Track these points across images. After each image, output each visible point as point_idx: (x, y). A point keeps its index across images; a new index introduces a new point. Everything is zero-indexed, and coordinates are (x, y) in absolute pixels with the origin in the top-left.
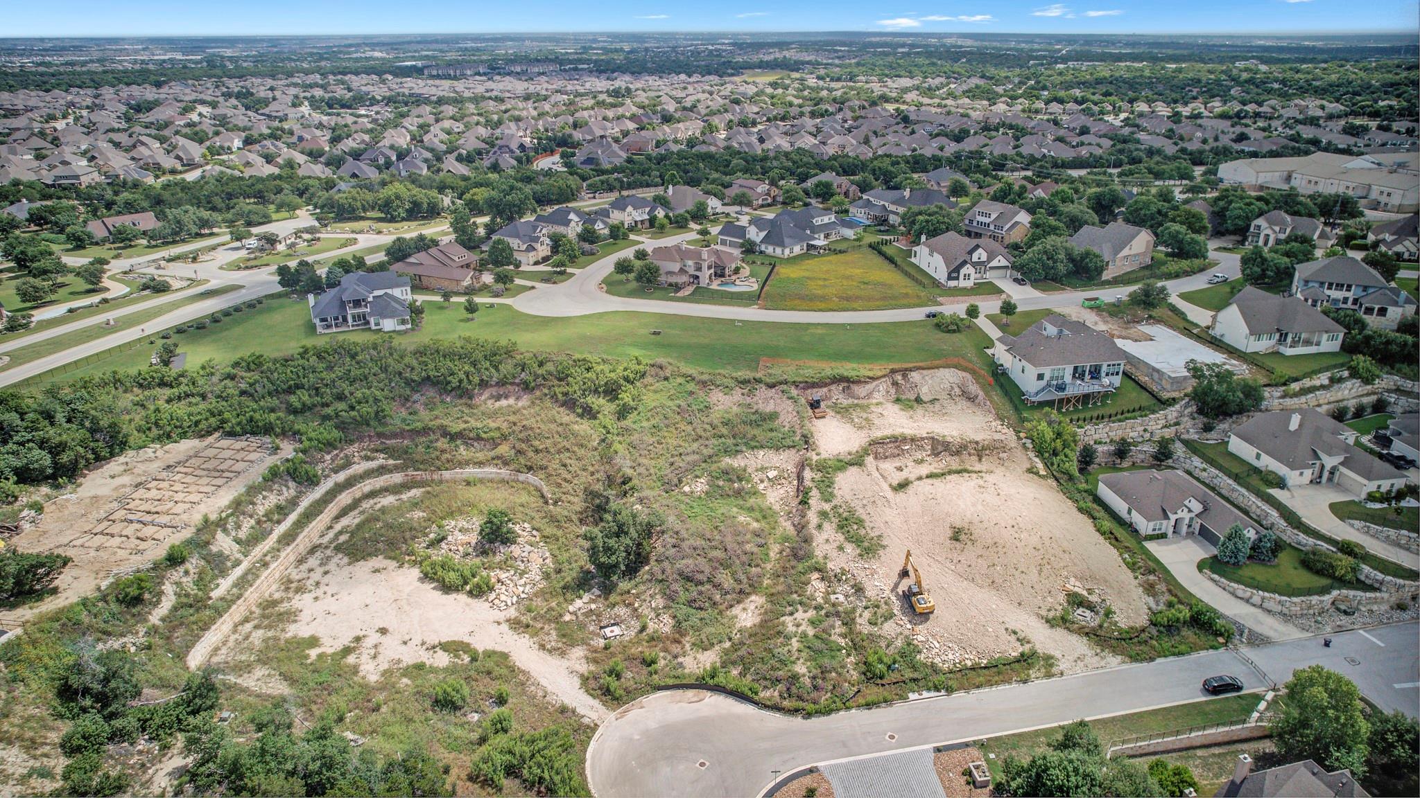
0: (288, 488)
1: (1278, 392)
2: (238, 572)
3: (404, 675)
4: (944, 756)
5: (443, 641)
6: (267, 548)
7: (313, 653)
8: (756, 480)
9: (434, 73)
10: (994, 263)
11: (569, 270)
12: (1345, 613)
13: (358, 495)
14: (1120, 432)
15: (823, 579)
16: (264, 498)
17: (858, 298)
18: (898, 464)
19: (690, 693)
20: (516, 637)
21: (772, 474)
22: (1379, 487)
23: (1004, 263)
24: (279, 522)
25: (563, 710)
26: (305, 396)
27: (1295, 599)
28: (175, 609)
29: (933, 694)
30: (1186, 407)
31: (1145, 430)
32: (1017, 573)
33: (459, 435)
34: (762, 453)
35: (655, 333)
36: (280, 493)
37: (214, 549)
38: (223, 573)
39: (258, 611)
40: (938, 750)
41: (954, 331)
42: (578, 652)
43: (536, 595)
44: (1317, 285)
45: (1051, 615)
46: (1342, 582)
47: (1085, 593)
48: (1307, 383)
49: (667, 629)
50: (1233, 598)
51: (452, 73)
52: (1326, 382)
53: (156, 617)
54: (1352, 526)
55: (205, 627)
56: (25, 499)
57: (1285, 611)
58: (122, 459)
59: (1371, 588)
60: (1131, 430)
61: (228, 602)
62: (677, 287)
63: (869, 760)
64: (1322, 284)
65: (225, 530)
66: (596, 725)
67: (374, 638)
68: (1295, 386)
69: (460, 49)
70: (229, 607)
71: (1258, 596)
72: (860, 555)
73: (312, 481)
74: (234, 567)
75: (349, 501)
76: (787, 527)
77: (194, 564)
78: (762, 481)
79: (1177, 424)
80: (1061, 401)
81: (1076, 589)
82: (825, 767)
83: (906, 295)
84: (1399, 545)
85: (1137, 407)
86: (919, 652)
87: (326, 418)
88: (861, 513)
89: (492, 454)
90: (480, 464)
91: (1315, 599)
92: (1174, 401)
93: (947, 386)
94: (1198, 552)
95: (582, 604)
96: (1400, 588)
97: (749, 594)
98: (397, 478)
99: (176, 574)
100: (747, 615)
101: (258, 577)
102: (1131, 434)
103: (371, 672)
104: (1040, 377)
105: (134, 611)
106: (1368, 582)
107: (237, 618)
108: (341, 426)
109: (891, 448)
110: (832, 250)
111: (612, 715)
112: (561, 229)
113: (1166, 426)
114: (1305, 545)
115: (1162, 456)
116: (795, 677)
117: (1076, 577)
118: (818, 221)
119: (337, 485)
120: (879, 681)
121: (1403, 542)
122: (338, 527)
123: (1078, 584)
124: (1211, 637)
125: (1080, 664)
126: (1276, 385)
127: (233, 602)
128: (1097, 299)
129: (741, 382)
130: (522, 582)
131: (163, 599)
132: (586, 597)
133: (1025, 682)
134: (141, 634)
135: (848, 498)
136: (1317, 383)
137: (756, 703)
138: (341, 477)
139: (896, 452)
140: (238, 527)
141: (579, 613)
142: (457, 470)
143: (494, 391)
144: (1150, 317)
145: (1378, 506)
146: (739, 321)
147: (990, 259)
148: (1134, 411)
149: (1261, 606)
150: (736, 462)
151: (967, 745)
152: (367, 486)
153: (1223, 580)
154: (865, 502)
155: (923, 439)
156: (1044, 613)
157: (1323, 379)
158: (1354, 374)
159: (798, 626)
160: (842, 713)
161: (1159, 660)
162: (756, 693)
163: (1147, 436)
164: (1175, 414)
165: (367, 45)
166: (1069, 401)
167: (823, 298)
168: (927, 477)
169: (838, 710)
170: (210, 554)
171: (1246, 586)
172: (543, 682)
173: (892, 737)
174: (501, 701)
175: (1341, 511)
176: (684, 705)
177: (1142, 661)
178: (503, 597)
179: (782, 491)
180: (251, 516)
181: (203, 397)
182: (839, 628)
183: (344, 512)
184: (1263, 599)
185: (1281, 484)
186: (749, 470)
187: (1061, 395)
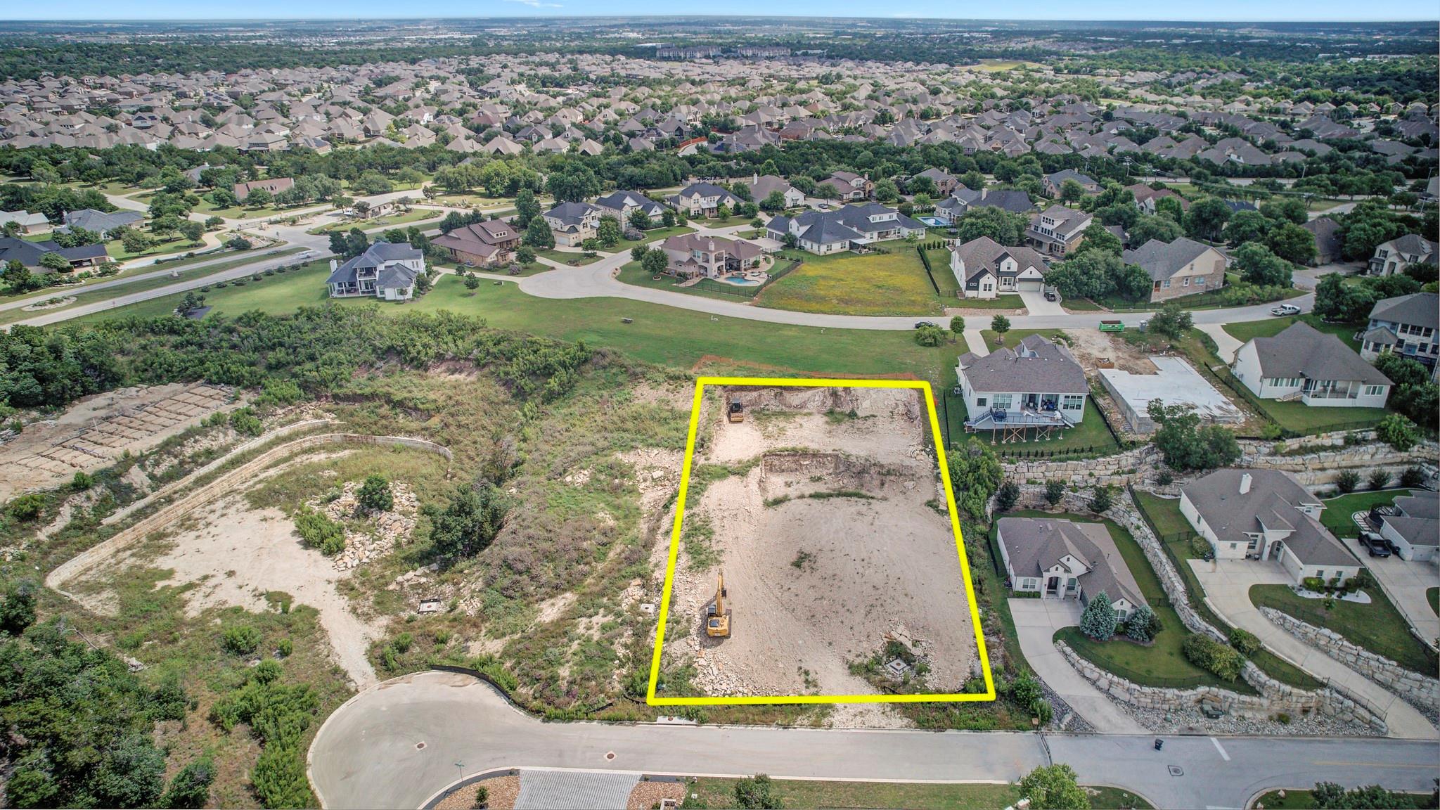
0: (226, 435)
1: (1266, 448)
2: (140, 504)
3: (219, 616)
4: (647, 786)
5: (271, 590)
6: (180, 486)
7: (160, 584)
8: (640, 478)
9: (666, 54)
10: (1026, 274)
11: (599, 253)
12: (1209, 716)
13: (296, 449)
14: (1059, 474)
15: (643, 586)
16: (196, 441)
17: (859, 301)
18: (789, 480)
19: (460, 677)
20: (336, 597)
21: (657, 474)
22: (1320, 573)
23: (1037, 274)
24: (202, 465)
25: (336, 671)
26: (280, 354)
27: (1146, 690)
28: (67, 529)
29: (684, 721)
30: (1148, 453)
31: (1091, 475)
32: (842, 610)
33: (400, 404)
34: (656, 451)
35: (626, 322)
36: (215, 438)
37: (124, 481)
38: (125, 503)
39: (144, 540)
40: (645, 779)
41: (930, 345)
42: (384, 621)
43: (378, 562)
44: (1388, 326)
45: (858, 661)
46: (1217, 679)
47: (909, 644)
48: (1311, 440)
49: (471, 612)
50: (1078, 677)
51: (682, 55)
52: (1340, 442)
53: (43, 535)
54: (1266, 615)
55: (85, 548)
56: (11, 420)
57: (1133, 701)
58: (110, 394)
59: (1252, 691)
60: (1075, 472)
61: (115, 529)
62: (683, 277)
63: (572, 774)
64: (1394, 325)
65: (143, 467)
66: (357, 691)
67: (221, 578)
68: (1293, 444)
69: (714, 32)
70: (115, 534)
71: (1106, 678)
72: (690, 568)
73: (253, 432)
74: (138, 499)
75: (286, 454)
76: (643, 527)
77: (97, 492)
78: (645, 480)
79: (1132, 472)
80: (1000, 433)
81: (902, 639)
82: (526, 772)
83: (913, 303)
84: (1317, 646)
85: (1086, 447)
86: (695, 676)
87: (295, 376)
88: (715, 525)
89: (424, 425)
90: (410, 433)
91: (1171, 693)
92: (1134, 444)
93: (892, 402)
94: (1066, 616)
95: (415, 575)
96: (1284, 695)
97: (565, 590)
98: (337, 436)
99: (79, 499)
100: (549, 612)
101: (157, 510)
102: (1074, 478)
103: (195, 607)
104: (982, 402)
105: (25, 525)
106: (1251, 683)
107: (121, 545)
108: (305, 386)
109: (788, 463)
110: (876, 250)
111: (379, 684)
112: (614, 213)
113: (1117, 473)
114: (1198, 629)
115: (1099, 505)
116: (554, 679)
117: (906, 625)
118: (875, 218)
119: (277, 438)
120: (638, 698)
121: (1322, 643)
122: (262, 476)
123: (906, 633)
124: (1025, 717)
125: (859, 719)
126: (1267, 439)
127: (122, 530)
128: (1119, 322)
129: (671, 378)
130: (372, 547)
131: (58, 519)
132: (420, 571)
133: (786, 727)
134: (23, 546)
135: (711, 507)
136: (1328, 442)
137: (508, 696)
138: (285, 431)
139: (794, 466)
140: (157, 464)
141: (406, 584)
142: (390, 437)
143: (451, 365)
144: (1172, 347)
145: (1313, 595)
146: (716, 316)
147: (1021, 269)
148: (1083, 451)
149: (1107, 692)
150: (625, 458)
151: (677, 780)
152: (308, 442)
153: (1074, 655)
154: (726, 514)
155: (826, 456)
156: (851, 658)
157: (1337, 438)
158: (1383, 436)
159: (589, 629)
160: (583, 723)
161: (949, 732)
162: (513, 689)
163: (1092, 481)
164: (1131, 461)
165: (629, 25)
166: (1009, 432)
167: (822, 299)
168: (811, 496)
169: (580, 719)
170: (120, 486)
171: (1097, 665)
172: (334, 642)
173: (610, 756)
174: (284, 653)
175: (1261, 596)
176: (447, 687)
177: (928, 729)
178: (347, 559)
179: (661, 493)
180: (176, 457)
181: (201, 346)
182: (627, 636)
183: (276, 464)
184: (1111, 683)
185: (1208, 554)
186: (637, 468)
187: (999, 425)
